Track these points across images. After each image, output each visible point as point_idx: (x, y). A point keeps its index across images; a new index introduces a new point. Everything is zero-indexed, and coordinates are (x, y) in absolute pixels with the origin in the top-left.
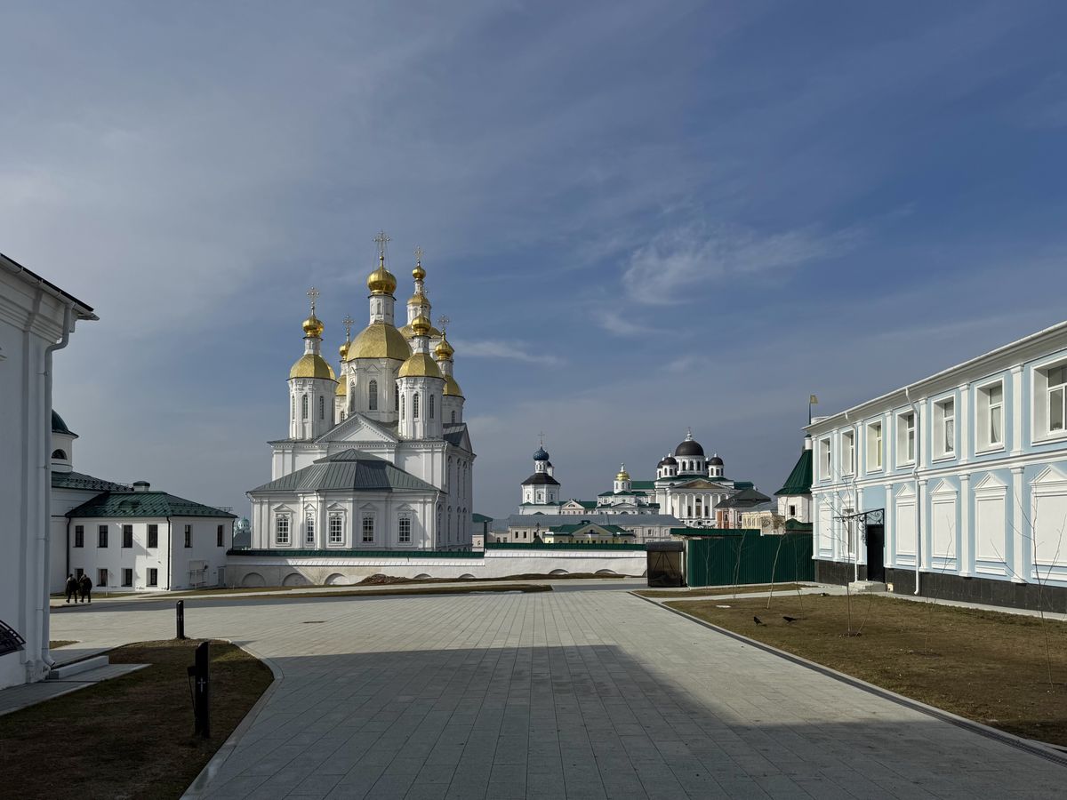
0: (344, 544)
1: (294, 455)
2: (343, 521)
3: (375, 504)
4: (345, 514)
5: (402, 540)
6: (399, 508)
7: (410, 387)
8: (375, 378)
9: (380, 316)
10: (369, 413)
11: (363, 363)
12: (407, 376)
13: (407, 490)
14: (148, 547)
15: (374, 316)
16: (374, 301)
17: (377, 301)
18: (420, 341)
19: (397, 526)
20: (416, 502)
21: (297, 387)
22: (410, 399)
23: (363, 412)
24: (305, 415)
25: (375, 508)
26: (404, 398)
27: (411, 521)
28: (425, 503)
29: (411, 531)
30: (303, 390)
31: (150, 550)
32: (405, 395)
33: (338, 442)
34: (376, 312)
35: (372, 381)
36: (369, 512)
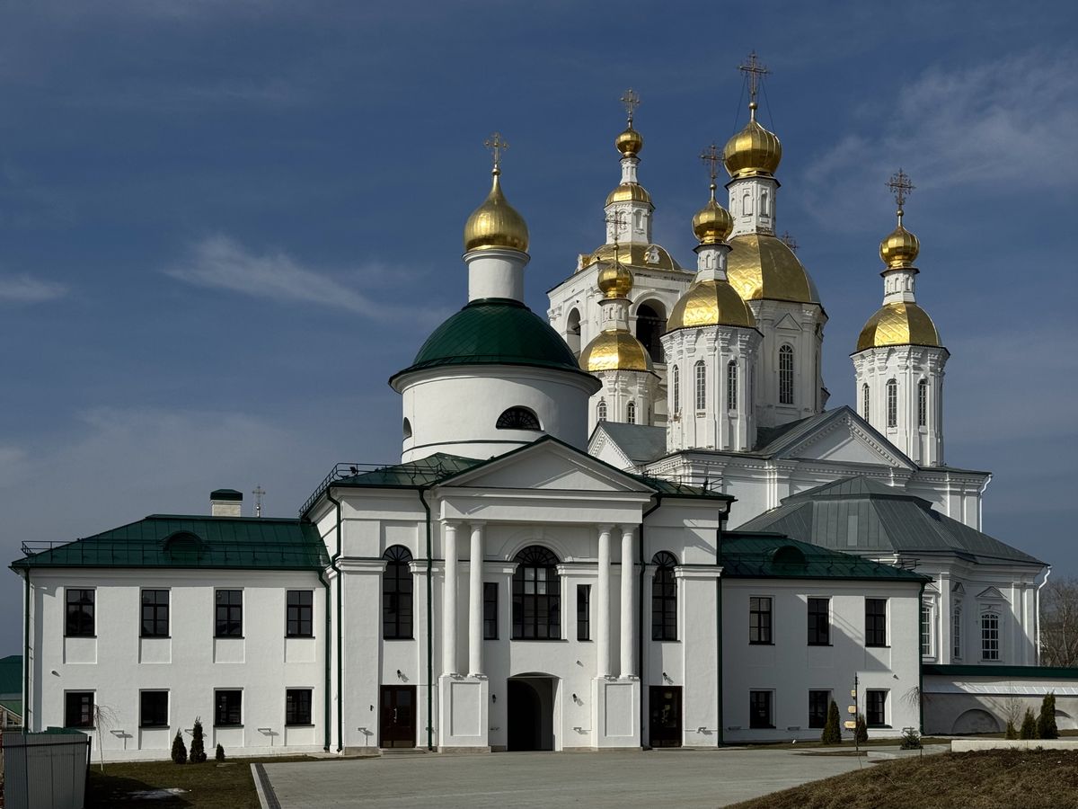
0: (937, 658)
6: (982, 596)
7: (914, 366)
8: (791, 341)
9: (765, 220)
10: (779, 411)
11: (771, 309)
12: (914, 344)
13: (1001, 562)
14: (868, 645)
15: (754, 218)
16: (753, 188)
17: (762, 189)
18: (908, 279)
19: (979, 629)
20: (1008, 585)
21: (719, 344)
22: (914, 389)
23: (770, 406)
24: (731, 403)
25: (963, 592)
26: (895, 387)
27: (1000, 621)
28: (1022, 587)
29: (1000, 640)
30: (729, 350)
31: (874, 651)
32: (900, 379)
33: (811, 461)
34: (759, 211)
35: (784, 347)
36: (959, 599)
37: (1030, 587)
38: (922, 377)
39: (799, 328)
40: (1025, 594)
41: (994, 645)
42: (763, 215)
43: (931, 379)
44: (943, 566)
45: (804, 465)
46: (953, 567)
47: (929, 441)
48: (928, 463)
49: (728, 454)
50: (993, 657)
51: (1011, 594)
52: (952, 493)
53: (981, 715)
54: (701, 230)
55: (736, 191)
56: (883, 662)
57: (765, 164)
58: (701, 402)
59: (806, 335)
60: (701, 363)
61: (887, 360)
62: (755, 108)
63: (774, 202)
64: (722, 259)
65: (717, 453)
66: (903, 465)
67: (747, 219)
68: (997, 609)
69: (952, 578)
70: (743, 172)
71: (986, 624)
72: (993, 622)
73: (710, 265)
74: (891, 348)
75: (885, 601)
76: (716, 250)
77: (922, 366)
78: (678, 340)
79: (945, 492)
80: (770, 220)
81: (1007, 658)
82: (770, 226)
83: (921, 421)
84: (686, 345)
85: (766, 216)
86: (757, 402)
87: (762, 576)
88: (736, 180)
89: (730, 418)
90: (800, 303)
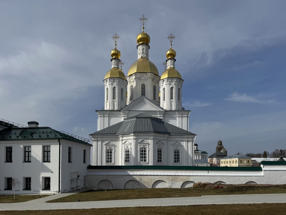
0: (148, 163)
1: (109, 117)
2: (147, 150)
3: (163, 141)
4: (149, 146)
5: (175, 161)
6: (174, 144)
7: (169, 84)
8: (144, 83)
12: (168, 78)
13: (179, 134)
16: (141, 47)
18: (171, 61)
19: (173, 154)
20: (183, 141)
21: (110, 83)
22: (169, 90)
24: (114, 98)
25: (163, 143)
26: (165, 90)
27: (180, 151)
28: (188, 141)
29: (180, 157)
30: (113, 84)
32: (166, 88)
33: (131, 111)
34: (142, 53)
36: (160, 145)
37: (190, 141)
38: (171, 86)
39: (146, 79)
40: (189, 144)
43: (174, 87)
44: (150, 136)
47: (174, 104)
51: (184, 144)
59: (149, 81)
60: (107, 89)
61: (163, 83)
66: (161, 110)
67: (140, 55)
68: (179, 148)
71: (175, 152)
72: (178, 152)
73: (113, 64)
74: (164, 80)
76: (114, 60)
77: (172, 83)
82: (145, 56)
83: (171, 98)
84: (105, 85)
85: (144, 54)
89: (113, 102)
90: (146, 73)
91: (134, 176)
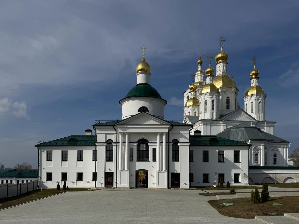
0: (260, 165)
2: (259, 154)
6: (273, 150)
7: (257, 99)
8: (229, 96)
9: (224, 71)
10: (226, 111)
11: (224, 89)
12: (257, 94)
13: (278, 142)
14: (235, 162)
15: (221, 71)
16: (221, 64)
17: (223, 64)
19: (272, 157)
20: (280, 147)
21: (210, 96)
22: (258, 104)
23: (224, 110)
24: (213, 109)
25: (268, 149)
26: (253, 104)
27: (278, 155)
28: (283, 148)
29: (278, 160)
30: (212, 98)
31: (236, 164)
32: (254, 102)
33: (231, 121)
34: (223, 69)
35: (227, 97)
36: (266, 150)
37: (285, 147)
38: (259, 101)
39: (231, 93)
40: (284, 149)
41: (276, 161)
42: (223, 70)
43: (262, 102)
44: (262, 143)
45: (230, 122)
46: (265, 143)
47: (261, 116)
48: (261, 120)
49: (212, 120)
50: (276, 164)
51: (281, 149)
52: (267, 127)
53: (270, 178)
54: (207, 73)
55: (218, 66)
56: (239, 166)
57: (224, 59)
58: (206, 110)
59: (233, 94)
60: (206, 101)
61: (251, 98)
62: (222, 48)
63: (226, 67)
64: (211, 78)
65: (209, 120)
66: (254, 121)
67: (220, 71)
68: (277, 153)
69: (264, 146)
70: (219, 61)
71: (274, 156)
72: (276, 156)
73: (209, 80)
74: (252, 95)
75: (239, 151)
76: (210, 76)
77: (259, 99)
78: (201, 96)
79: (265, 127)
80: (225, 71)
81: (279, 164)
82: (225, 72)
83: (259, 111)
84: (203, 97)
85: (224, 70)
86: (220, 109)
87: (206, 145)
88: (218, 63)
89: (212, 112)
90: (231, 87)
91: (269, 174)
